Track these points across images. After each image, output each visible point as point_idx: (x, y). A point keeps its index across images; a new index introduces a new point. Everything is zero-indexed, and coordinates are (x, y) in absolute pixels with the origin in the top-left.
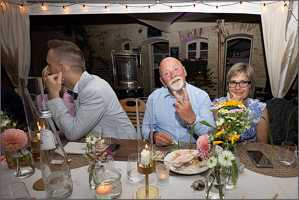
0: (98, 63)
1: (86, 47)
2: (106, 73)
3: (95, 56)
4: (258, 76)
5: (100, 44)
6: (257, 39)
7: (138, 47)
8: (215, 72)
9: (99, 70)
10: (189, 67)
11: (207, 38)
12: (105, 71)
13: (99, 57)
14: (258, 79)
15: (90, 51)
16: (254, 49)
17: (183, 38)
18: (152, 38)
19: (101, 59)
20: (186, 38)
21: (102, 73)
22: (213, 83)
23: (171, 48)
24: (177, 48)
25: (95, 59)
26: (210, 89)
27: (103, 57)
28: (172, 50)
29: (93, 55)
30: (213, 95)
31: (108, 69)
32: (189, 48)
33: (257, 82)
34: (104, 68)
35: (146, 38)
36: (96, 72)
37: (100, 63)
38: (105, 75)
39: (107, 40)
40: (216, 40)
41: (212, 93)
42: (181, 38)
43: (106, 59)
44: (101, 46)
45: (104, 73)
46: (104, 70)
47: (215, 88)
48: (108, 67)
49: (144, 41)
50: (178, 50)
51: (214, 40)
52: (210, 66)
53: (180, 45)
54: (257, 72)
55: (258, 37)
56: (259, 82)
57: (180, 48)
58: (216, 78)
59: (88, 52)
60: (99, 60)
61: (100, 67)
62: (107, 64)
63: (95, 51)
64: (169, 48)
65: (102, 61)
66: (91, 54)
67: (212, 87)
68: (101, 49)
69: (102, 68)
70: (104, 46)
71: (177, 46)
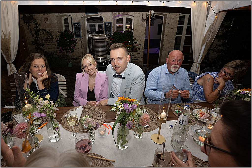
0: (44, 34)
1: (32, 21)
2: (51, 42)
3: (41, 29)
4: (169, 43)
5: (45, 18)
6: (169, 17)
7: (78, 21)
8: (138, 40)
9: (44, 39)
10: (120, 37)
11: (133, 15)
12: (50, 41)
13: (44, 29)
14: (169, 45)
15: (36, 24)
16: (167, 24)
17: (115, 15)
18: (89, 15)
19: (46, 31)
20: (117, 15)
21: (47, 42)
22: (137, 49)
23: (105, 23)
24: (110, 23)
25: (40, 31)
26: (135, 53)
27: (47, 29)
28: (106, 24)
29: (39, 27)
30: (137, 57)
31: (52, 39)
32: (117, 22)
33: (169, 47)
34: (49, 38)
35: (85, 14)
36: (42, 41)
37: (45, 34)
38: (50, 44)
39: (51, 15)
40: (140, 17)
41: (136, 56)
42: (113, 15)
43: (50, 31)
44: (46, 20)
45: (48, 42)
46: (48, 40)
47: (138, 52)
48: (52, 37)
49: (83, 16)
50: (110, 24)
51: (138, 17)
52: (135, 36)
53: (112, 20)
54: (169, 40)
55: (170, 16)
56: (170, 47)
57: (112, 22)
58: (139, 45)
59: (34, 25)
60: (44, 32)
61: (45, 37)
62: (51, 35)
63: (40, 25)
64: (104, 22)
65: (47, 32)
66: (36, 27)
67: (136, 51)
68: (46, 22)
69: (47, 38)
70: (48, 20)
71: (110, 21)
